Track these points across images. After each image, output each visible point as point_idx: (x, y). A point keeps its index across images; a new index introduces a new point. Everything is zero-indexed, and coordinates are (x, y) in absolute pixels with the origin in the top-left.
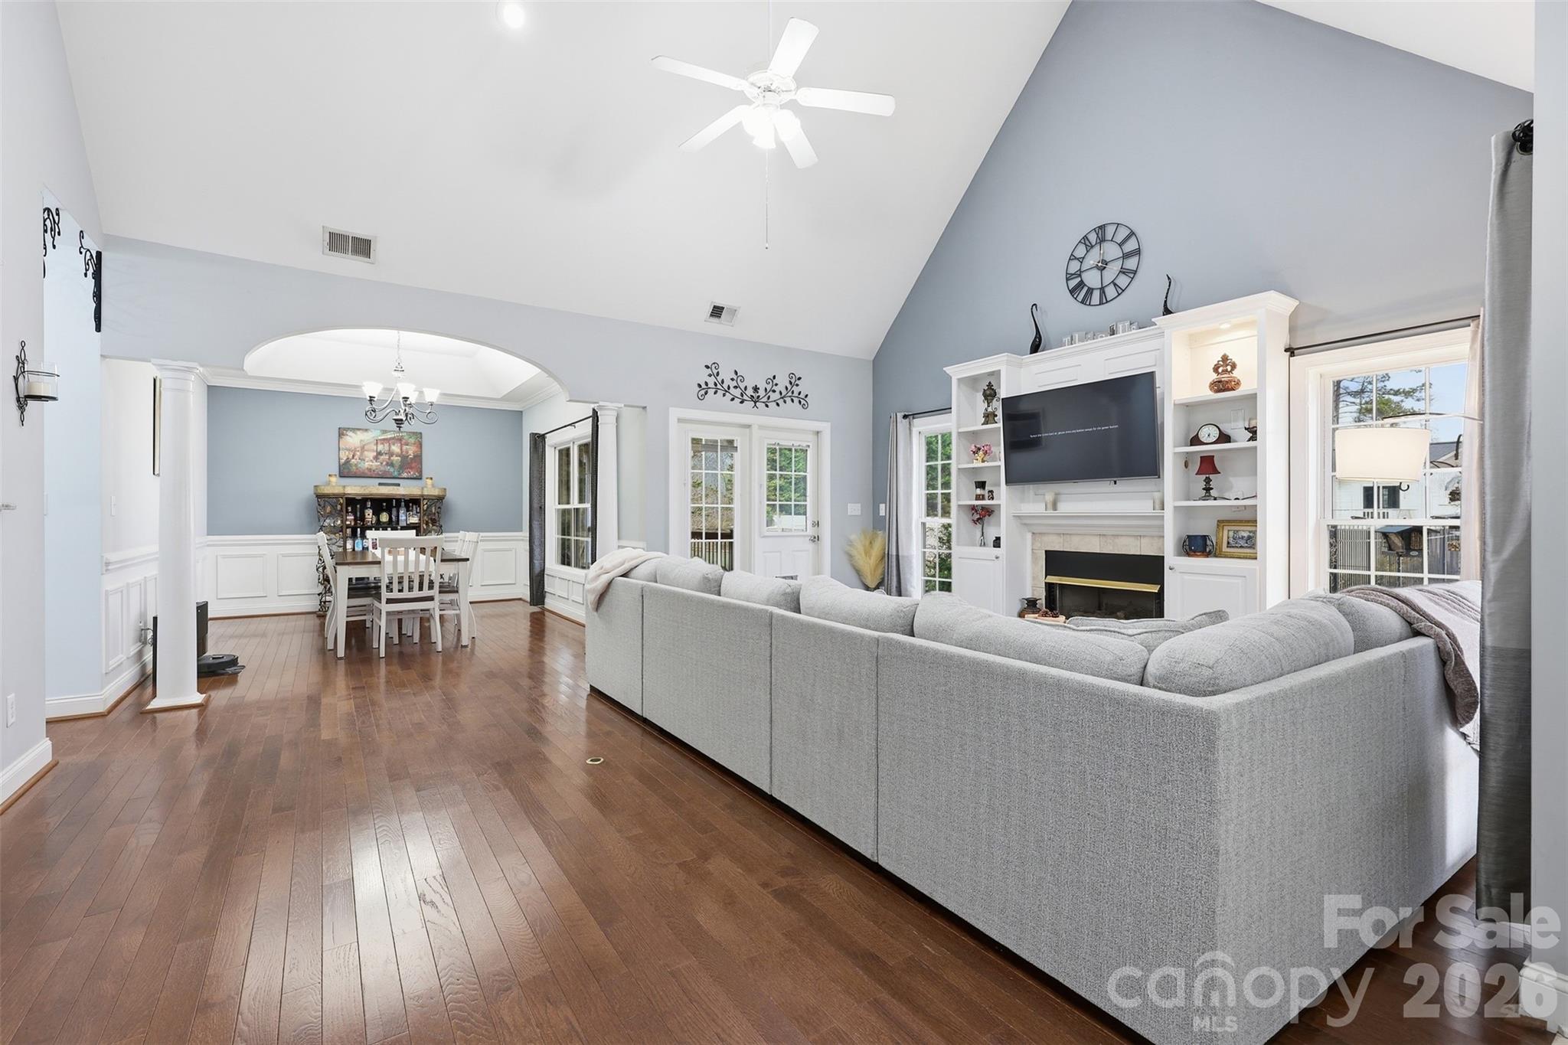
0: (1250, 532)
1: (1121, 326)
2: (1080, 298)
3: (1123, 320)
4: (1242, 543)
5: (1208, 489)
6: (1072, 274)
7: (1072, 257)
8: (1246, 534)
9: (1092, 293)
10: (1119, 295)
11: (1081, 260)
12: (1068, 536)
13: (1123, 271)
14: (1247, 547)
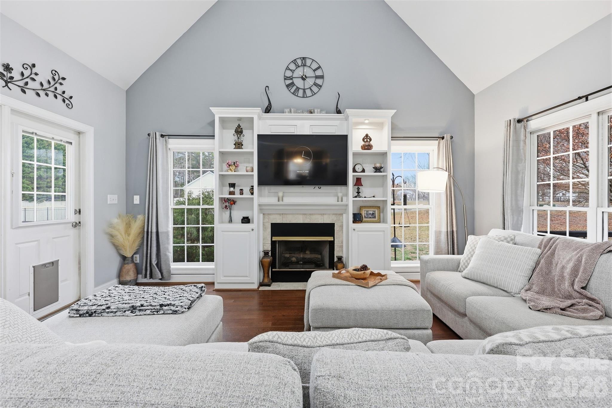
0: (373, 211)
1: (316, 110)
2: (292, 91)
3: (317, 108)
4: (370, 216)
5: (358, 193)
6: (288, 77)
7: (288, 68)
8: (371, 212)
9: (298, 90)
10: (313, 95)
11: (293, 71)
12: (285, 215)
13: (315, 84)
14: (372, 218)
